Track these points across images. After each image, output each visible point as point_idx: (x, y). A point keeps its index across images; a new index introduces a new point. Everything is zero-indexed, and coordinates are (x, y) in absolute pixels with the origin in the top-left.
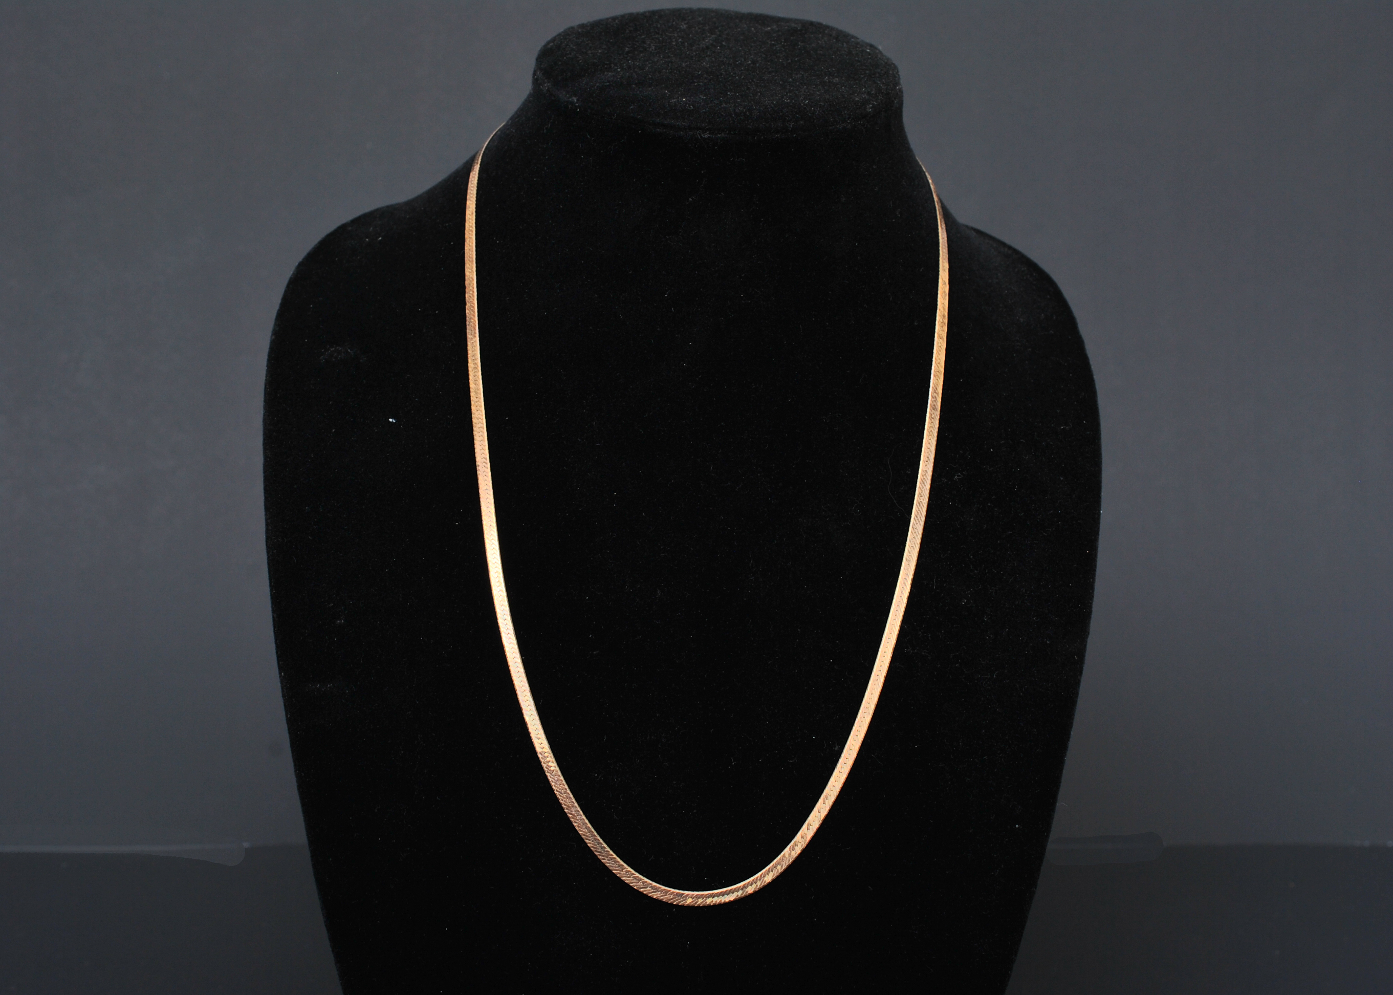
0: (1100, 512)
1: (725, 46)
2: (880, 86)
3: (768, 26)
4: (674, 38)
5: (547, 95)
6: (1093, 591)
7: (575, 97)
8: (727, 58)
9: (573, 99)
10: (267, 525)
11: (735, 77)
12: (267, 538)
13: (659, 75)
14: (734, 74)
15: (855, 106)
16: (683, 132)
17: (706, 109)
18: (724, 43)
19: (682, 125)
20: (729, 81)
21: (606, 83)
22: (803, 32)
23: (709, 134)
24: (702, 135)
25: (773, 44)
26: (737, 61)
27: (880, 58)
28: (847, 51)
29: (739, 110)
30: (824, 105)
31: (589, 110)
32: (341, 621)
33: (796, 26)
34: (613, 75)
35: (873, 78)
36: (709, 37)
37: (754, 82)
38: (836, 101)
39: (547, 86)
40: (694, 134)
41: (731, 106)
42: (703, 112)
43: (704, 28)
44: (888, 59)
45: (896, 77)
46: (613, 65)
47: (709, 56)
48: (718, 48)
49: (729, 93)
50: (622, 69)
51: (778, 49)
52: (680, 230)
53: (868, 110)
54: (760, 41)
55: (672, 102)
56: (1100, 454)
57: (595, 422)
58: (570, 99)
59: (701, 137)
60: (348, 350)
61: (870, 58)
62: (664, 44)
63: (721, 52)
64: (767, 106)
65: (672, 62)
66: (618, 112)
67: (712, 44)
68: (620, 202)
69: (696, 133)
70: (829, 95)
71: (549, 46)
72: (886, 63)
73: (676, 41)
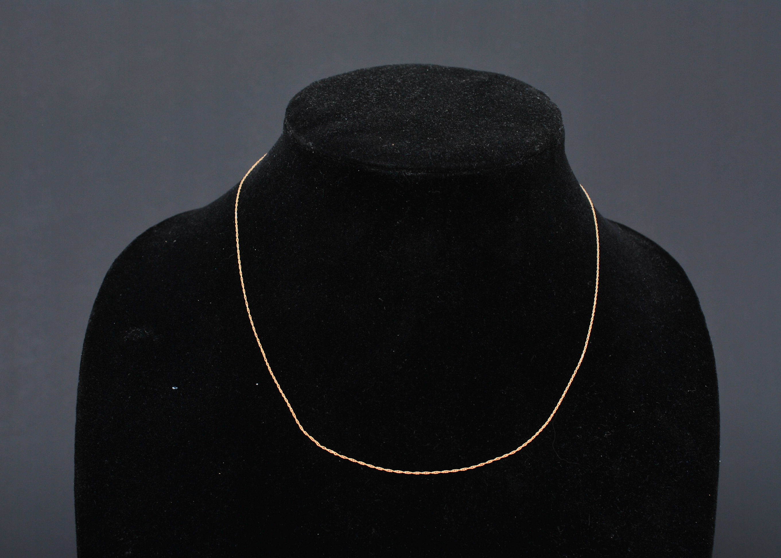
0: (719, 462)
1: (429, 97)
2: (546, 129)
3: (464, 78)
4: (390, 91)
5: (292, 139)
6: (714, 527)
7: (311, 142)
8: (430, 107)
9: (309, 144)
10: (76, 474)
11: (435, 123)
12: (76, 485)
13: (376, 123)
14: (434, 121)
15: (526, 147)
16: (391, 171)
17: (409, 153)
18: (428, 94)
19: (391, 166)
20: (429, 128)
21: (335, 131)
22: (490, 83)
23: (412, 172)
24: (406, 173)
25: (466, 94)
26: (437, 110)
27: (547, 104)
28: (522, 99)
29: (435, 153)
30: (502, 148)
31: (321, 153)
32: (129, 553)
33: (484, 78)
34: (341, 124)
35: (541, 122)
36: (418, 89)
37: (449, 128)
38: (511, 144)
39: (291, 132)
40: (400, 172)
41: (429, 150)
42: (407, 155)
43: (415, 81)
44: (554, 105)
45: (558, 120)
46: (342, 115)
47: (416, 105)
48: (424, 98)
49: (428, 138)
50: (349, 118)
51: (470, 98)
52: (390, 246)
53: (536, 149)
54: (456, 92)
55: (383, 147)
56: (719, 413)
57: (325, 395)
58: (308, 144)
59: (405, 175)
60: (145, 332)
61: (540, 105)
62: (383, 96)
63: (425, 102)
64: (457, 149)
65: (387, 112)
66: (342, 155)
67: (419, 96)
68: (345, 224)
69: (402, 171)
70: (506, 139)
71: (296, 99)
72: (552, 109)
73: (393, 93)
